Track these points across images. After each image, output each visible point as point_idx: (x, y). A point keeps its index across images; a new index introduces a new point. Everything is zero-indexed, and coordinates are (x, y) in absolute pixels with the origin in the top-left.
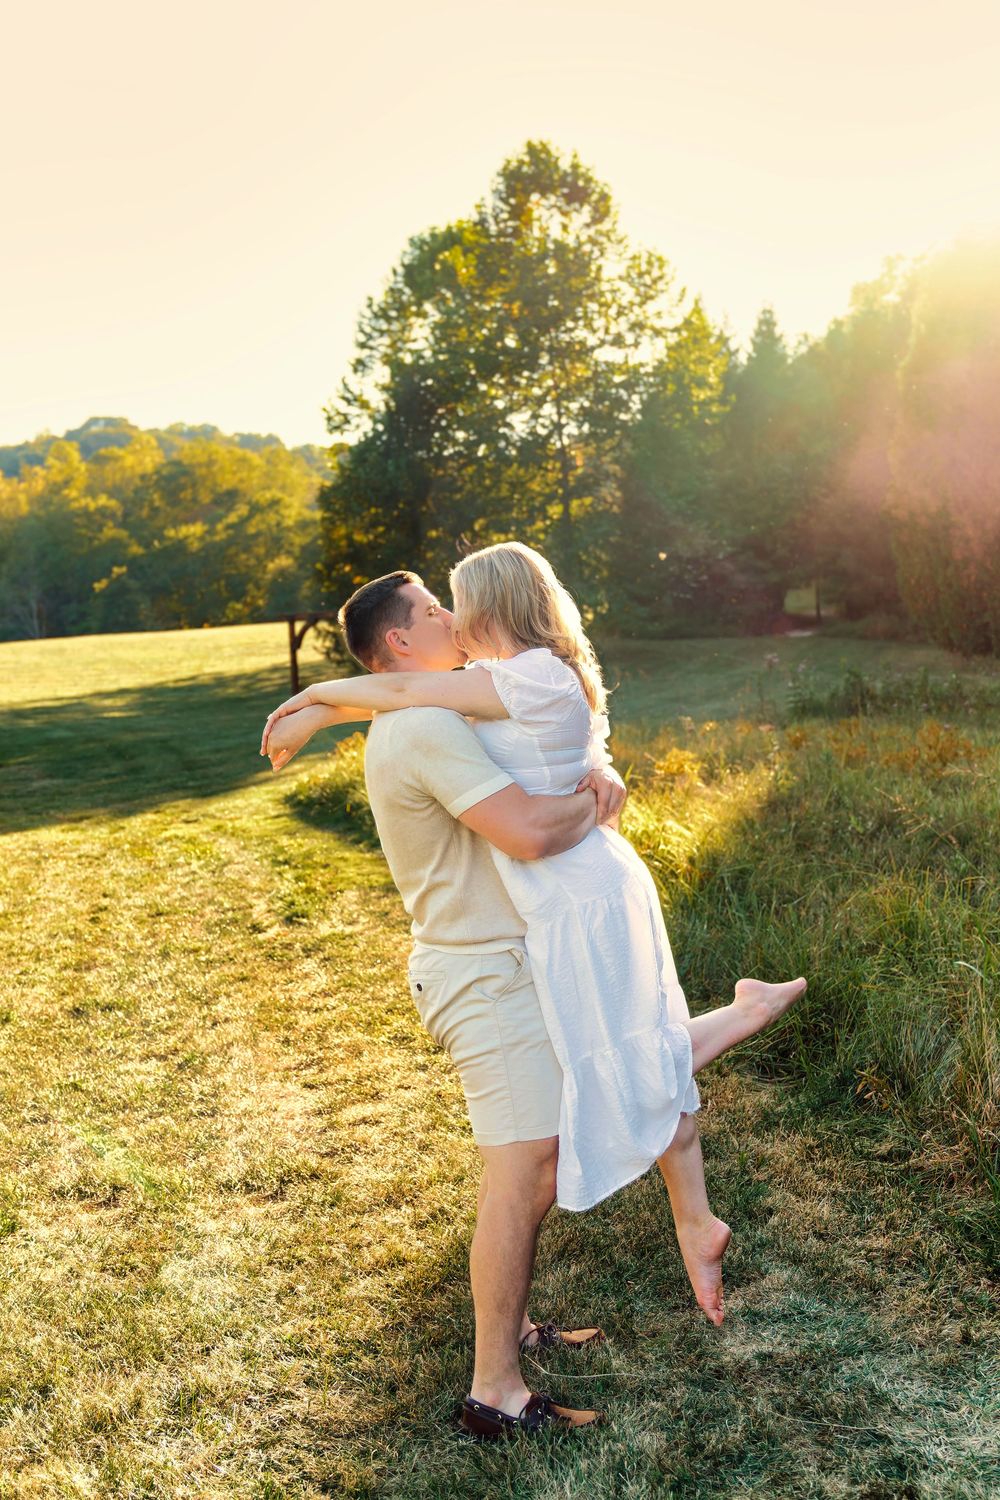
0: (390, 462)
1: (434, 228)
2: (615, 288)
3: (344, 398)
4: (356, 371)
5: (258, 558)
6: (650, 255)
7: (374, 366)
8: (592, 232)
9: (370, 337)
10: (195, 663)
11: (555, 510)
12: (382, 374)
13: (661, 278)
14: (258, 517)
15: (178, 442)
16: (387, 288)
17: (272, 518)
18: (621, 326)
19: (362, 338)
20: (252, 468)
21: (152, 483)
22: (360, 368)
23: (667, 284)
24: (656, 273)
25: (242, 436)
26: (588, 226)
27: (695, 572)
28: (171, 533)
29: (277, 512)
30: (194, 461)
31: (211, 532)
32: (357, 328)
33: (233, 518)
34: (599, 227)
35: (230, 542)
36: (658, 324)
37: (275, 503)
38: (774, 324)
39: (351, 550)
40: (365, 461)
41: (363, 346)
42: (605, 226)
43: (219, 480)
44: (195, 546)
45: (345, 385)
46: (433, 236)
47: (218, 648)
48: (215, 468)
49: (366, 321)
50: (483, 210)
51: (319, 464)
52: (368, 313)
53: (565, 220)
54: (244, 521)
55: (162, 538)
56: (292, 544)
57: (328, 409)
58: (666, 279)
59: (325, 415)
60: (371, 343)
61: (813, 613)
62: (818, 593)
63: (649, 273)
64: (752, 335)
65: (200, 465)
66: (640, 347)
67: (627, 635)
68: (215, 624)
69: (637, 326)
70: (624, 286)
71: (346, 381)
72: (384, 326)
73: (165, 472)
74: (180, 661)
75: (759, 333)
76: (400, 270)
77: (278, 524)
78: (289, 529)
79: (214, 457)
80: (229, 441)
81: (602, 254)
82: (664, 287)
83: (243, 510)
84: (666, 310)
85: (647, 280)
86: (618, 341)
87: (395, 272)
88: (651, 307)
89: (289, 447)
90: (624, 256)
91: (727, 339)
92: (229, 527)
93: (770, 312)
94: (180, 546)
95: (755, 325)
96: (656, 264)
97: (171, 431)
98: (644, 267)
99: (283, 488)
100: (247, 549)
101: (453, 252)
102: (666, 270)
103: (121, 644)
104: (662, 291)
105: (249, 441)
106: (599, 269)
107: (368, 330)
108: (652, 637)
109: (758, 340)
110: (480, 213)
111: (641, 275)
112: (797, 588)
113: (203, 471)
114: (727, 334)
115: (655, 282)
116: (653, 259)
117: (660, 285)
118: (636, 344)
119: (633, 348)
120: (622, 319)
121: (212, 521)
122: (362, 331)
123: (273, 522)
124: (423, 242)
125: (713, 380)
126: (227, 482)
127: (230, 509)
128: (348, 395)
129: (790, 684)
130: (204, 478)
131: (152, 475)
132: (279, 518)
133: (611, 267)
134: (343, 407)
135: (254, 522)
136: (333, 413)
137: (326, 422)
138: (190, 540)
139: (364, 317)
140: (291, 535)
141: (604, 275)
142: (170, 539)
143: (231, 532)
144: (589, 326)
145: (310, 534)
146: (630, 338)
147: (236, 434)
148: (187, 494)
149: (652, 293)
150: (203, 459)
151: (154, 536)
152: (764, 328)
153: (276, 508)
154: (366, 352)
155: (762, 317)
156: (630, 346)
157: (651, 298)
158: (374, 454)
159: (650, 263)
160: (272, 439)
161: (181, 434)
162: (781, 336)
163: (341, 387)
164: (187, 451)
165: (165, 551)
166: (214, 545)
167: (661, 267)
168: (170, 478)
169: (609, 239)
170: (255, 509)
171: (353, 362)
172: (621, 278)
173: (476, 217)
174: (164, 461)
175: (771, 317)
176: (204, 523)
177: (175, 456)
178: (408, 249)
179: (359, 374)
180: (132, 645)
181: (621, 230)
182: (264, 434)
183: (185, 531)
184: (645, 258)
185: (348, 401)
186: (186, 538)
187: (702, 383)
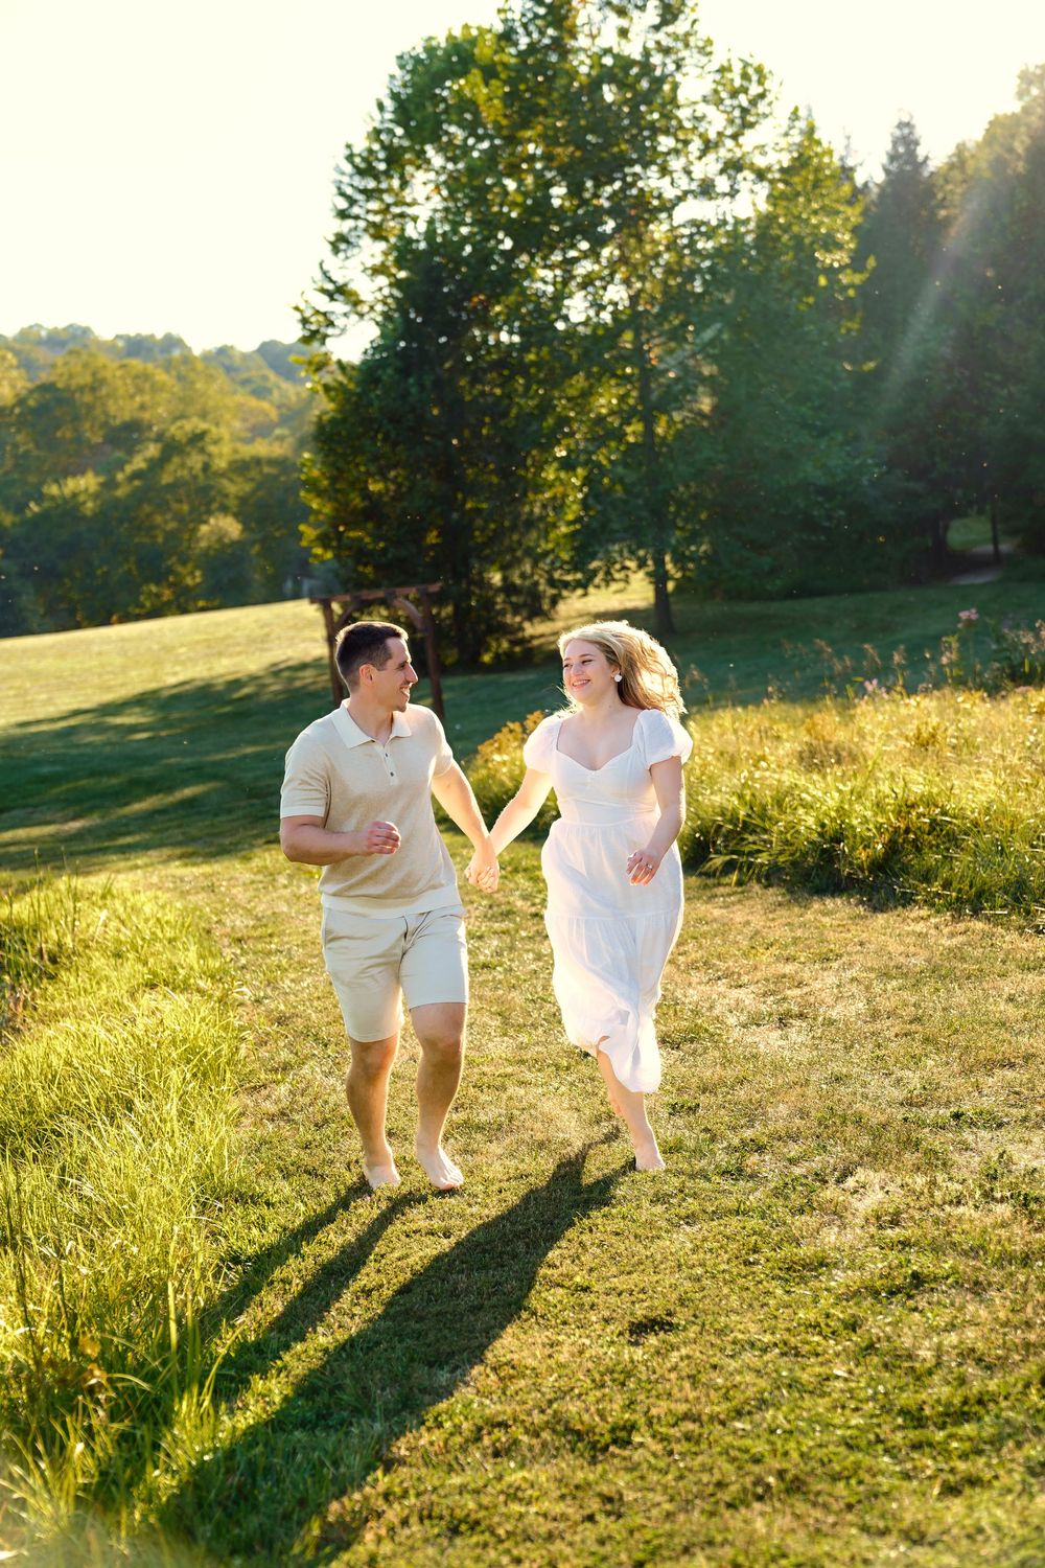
0: (411, 381)
1: (430, 38)
2: (698, 114)
3: (324, 291)
4: (336, 250)
5: (179, 518)
6: (746, 65)
7: (361, 242)
8: (661, 36)
9: (352, 202)
10: (147, 671)
11: (633, 432)
12: (372, 251)
13: (762, 96)
14: (176, 460)
15: (42, 355)
16: (370, 129)
17: (195, 461)
18: (708, 167)
19: (343, 204)
20: (156, 388)
21: (13, 419)
22: (343, 246)
23: (770, 104)
24: (754, 89)
25: (127, 339)
26: (657, 28)
27: (827, 506)
28: (53, 490)
29: (202, 451)
30: (74, 383)
31: (110, 485)
32: (335, 191)
33: (138, 463)
34: (670, 29)
35: (139, 497)
36: (761, 162)
37: (198, 438)
38: (917, 143)
39: (366, 503)
40: (376, 381)
41: (343, 215)
42: (681, 26)
43: (112, 407)
44: (90, 506)
45: (325, 273)
46: (430, 50)
47: (167, 649)
48: (104, 391)
49: (346, 179)
50: (510, 15)
51: (244, 375)
52: (348, 168)
53: (624, 23)
54: (156, 465)
55: (40, 498)
56: (226, 496)
57: (302, 307)
58: (770, 97)
59: (298, 316)
60: (356, 210)
61: (989, 548)
62: (994, 522)
63: (745, 91)
64: (885, 160)
65: (81, 389)
66: (738, 196)
67: (735, 595)
68: (126, 618)
69: (733, 166)
70: (710, 111)
71: (325, 267)
72: (371, 184)
73: (32, 403)
74: (124, 669)
75: (893, 158)
76: (389, 104)
77: (206, 467)
78: (223, 475)
79: (99, 376)
80: (109, 348)
81: (679, 67)
82: (767, 110)
83: (153, 450)
84: (769, 144)
85: (743, 100)
86: (706, 190)
87: (381, 107)
88: (749, 139)
89: (197, 352)
90: (707, 69)
91: (852, 169)
92: (137, 475)
93: (908, 125)
94: (69, 510)
95: (889, 147)
96: (755, 78)
97: (24, 335)
98: (737, 83)
99: (203, 415)
100: (163, 507)
101: (471, 77)
102: (768, 84)
103: (25, 651)
104: (765, 116)
105: (137, 346)
106: (675, 86)
107: (349, 191)
108: (770, 597)
109: (894, 167)
110: (505, 21)
111: (734, 94)
112: (965, 515)
113: (88, 398)
114: (850, 163)
115: (753, 102)
116: (750, 71)
117: (762, 107)
118: (733, 193)
119: (728, 198)
120: (711, 157)
121: (109, 470)
122: (342, 194)
123: (199, 466)
124: (417, 60)
125: (844, 237)
126: (122, 409)
127: (131, 452)
128: (330, 287)
129: (994, 647)
130: (90, 408)
131: (14, 407)
132: (206, 458)
133: (692, 86)
134: (323, 303)
135: (171, 467)
136: (308, 314)
137: (300, 326)
138: (82, 498)
139: (343, 173)
140: (225, 482)
141: (681, 97)
142: (53, 498)
143: (137, 483)
144: (664, 171)
145: (252, 480)
146: (722, 184)
147: (118, 337)
148: (65, 433)
149: (751, 119)
150: (87, 379)
151: (29, 497)
152: (901, 150)
153: (200, 444)
154: (350, 223)
155: (898, 133)
156: (725, 195)
157: (752, 125)
158: (390, 371)
159: (745, 76)
160: (171, 342)
161: (40, 342)
162: (927, 158)
163: (318, 275)
164: (59, 369)
165: (44, 516)
166: (117, 502)
167: (760, 82)
168: (41, 410)
169: (687, 45)
170: (172, 449)
171: (332, 239)
172: (705, 100)
173: (499, 28)
174: (29, 385)
175: (911, 133)
176: (97, 474)
177: (44, 377)
178: (398, 73)
179: (341, 255)
180: (40, 654)
181: (703, 32)
182: (159, 336)
183: (72, 485)
184: (737, 68)
185: (331, 295)
186: (75, 495)
187: (830, 244)
